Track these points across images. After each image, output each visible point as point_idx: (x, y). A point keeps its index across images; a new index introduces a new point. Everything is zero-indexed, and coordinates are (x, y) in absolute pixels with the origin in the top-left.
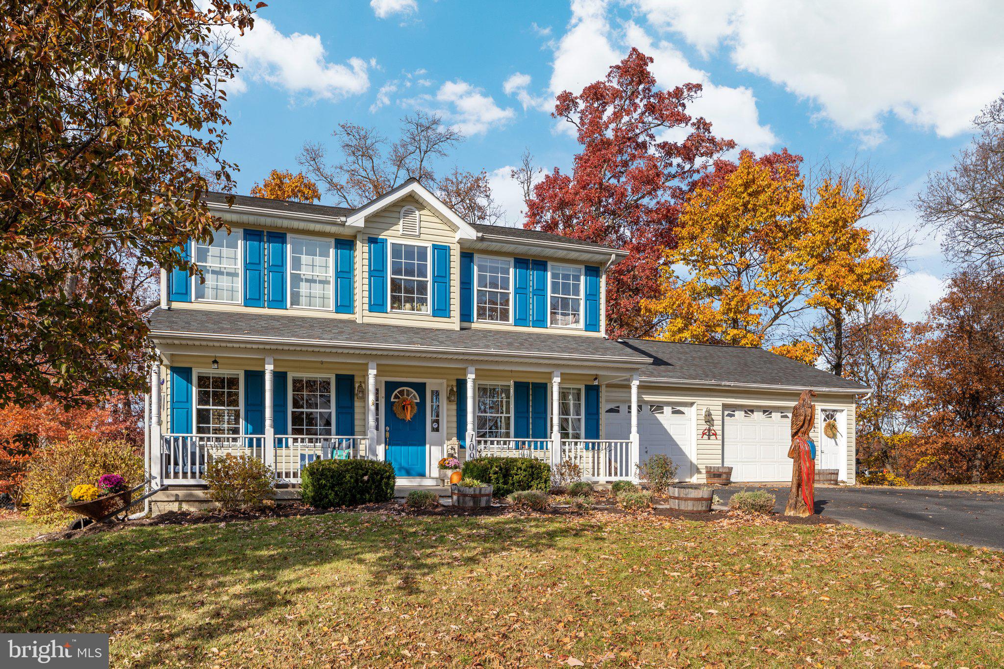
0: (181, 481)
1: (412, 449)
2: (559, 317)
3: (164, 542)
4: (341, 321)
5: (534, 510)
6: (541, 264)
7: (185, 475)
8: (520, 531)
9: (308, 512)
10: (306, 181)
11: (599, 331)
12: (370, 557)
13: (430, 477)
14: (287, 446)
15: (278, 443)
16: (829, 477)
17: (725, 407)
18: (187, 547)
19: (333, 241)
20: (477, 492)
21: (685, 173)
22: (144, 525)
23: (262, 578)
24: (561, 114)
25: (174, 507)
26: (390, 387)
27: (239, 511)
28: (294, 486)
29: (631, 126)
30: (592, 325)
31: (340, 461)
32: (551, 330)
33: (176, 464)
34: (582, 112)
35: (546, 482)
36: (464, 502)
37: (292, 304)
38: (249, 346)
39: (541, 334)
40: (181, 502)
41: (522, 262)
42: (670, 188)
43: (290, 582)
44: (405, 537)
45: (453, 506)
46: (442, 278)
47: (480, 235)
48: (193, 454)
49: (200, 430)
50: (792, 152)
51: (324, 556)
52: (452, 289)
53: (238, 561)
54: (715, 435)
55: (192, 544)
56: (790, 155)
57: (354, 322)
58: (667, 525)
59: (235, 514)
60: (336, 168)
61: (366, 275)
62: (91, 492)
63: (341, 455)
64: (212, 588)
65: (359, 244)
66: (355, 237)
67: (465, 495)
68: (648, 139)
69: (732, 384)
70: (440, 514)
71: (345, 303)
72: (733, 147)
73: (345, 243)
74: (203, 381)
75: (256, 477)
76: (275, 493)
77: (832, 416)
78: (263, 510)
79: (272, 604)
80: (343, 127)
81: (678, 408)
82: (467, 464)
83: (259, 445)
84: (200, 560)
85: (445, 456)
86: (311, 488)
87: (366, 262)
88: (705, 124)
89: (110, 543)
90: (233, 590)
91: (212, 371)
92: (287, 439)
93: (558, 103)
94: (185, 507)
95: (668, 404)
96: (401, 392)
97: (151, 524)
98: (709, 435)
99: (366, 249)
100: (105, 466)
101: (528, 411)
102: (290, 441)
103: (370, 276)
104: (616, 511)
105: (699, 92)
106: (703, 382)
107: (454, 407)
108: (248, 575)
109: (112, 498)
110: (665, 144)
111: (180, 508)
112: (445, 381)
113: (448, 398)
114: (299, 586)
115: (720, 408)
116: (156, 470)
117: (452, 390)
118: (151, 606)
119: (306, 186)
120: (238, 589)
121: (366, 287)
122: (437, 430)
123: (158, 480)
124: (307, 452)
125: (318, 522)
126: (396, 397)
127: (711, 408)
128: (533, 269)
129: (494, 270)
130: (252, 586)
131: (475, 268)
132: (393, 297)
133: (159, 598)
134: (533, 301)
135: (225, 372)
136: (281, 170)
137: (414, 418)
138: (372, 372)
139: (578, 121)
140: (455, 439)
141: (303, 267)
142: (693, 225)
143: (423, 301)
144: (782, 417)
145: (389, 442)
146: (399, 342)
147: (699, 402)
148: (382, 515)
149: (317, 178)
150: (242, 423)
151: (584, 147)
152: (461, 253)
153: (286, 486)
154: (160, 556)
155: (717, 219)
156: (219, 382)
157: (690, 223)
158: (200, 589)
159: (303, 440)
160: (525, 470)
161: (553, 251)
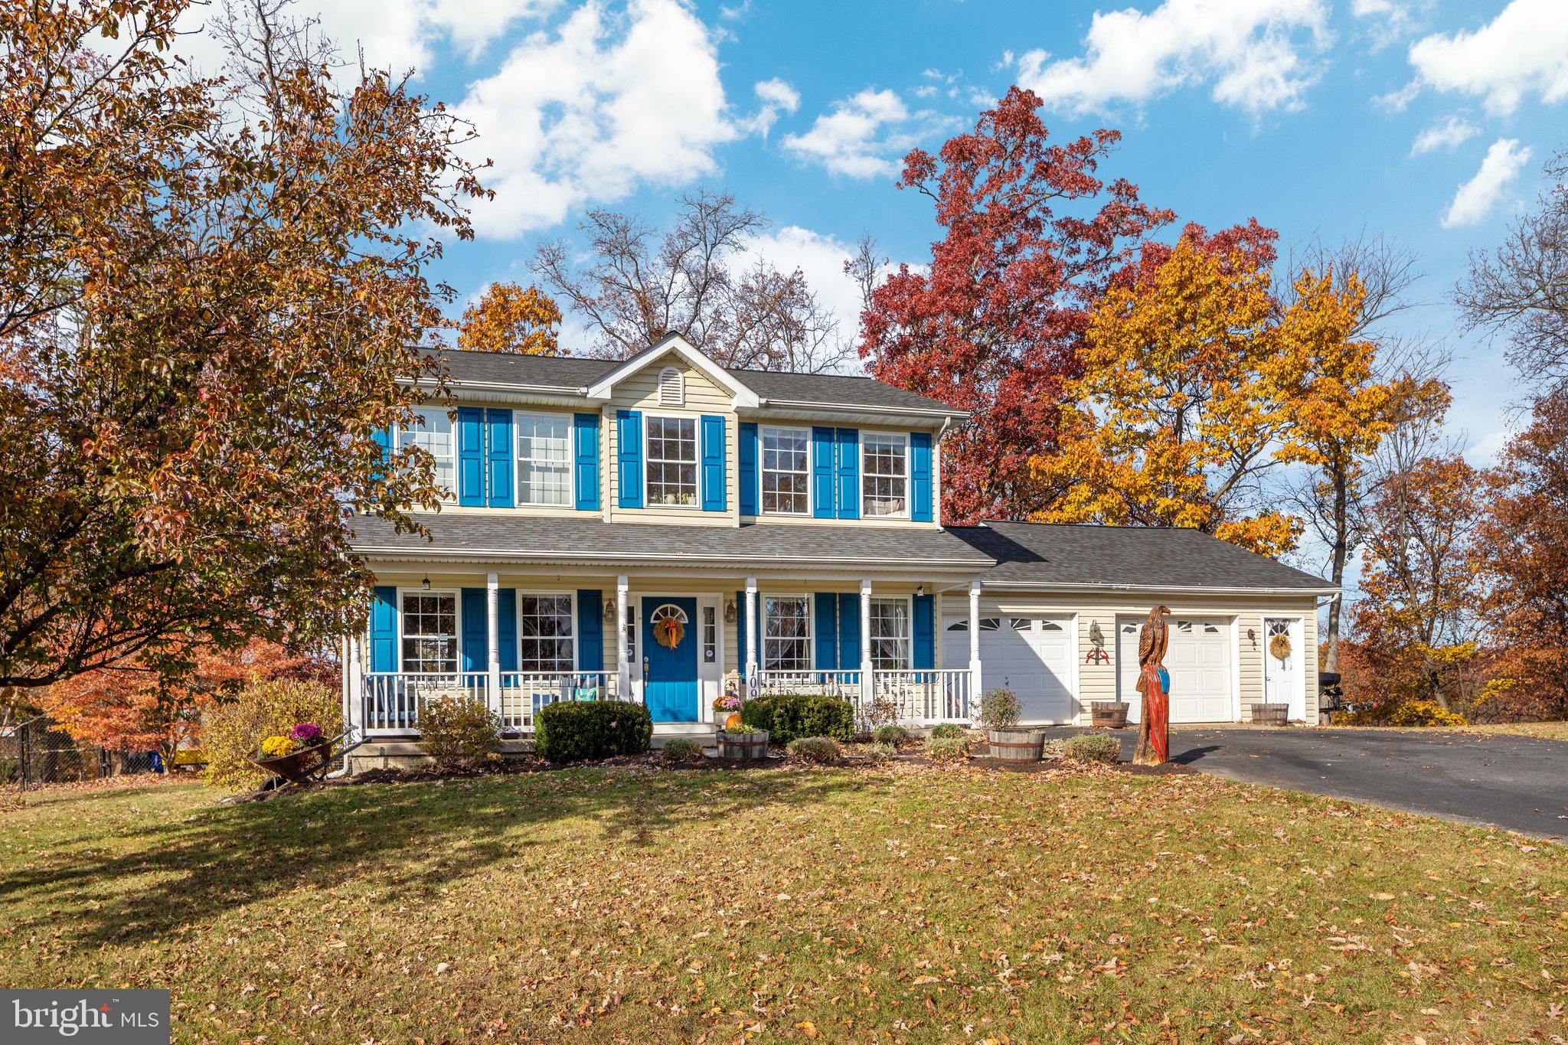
0: (386, 731)
1: (679, 686)
2: (876, 503)
3: (374, 802)
4: (584, 521)
5: (818, 762)
6: (848, 434)
7: (391, 724)
8: (791, 785)
9: (543, 767)
10: (540, 297)
11: (932, 521)
12: (607, 813)
13: (704, 723)
14: (516, 685)
15: (506, 681)
16: (1273, 715)
17: (1120, 618)
18: (402, 807)
19: (571, 417)
20: (748, 740)
21: (1097, 262)
22: (346, 784)
23: (488, 834)
24: (912, 183)
25: (379, 764)
26: (649, 604)
27: (459, 767)
28: (525, 735)
29: (1015, 198)
30: (922, 512)
31: (582, 704)
32: (864, 522)
33: (381, 710)
34: (943, 179)
35: (846, 726)
36: (731, 751)
37: (520, 501)
38: (467, 560)
39: (850, 529)
40: (386, 757)
41: (823, 432)
42: (1076, 287)
43: (517, 837)
44: (651, 794)
45: (719, 758)
46: (715, 458)
47: (763, 401)
48: (401, 697)
49: (407, 667)
50: (1264, 223)
51: (555, 813)
52: (729, 473)
53: (460, 819)
54: (1106, 658)
55: (405, 803)
56: (1261, 229)
57: (599, 521)
58: (977, 777)
59: (452, 772)
60: (585, 274)
61: (615, 460)
62: (285, 745)
63: (585, 695)
64: (436, 843)
65: (605, 421)
66: (600, 410)
67: (733, 744)
68: (1040, 214)
69: (1128, 586)
70: (702, 767)
71: (588, 497)
72: (1172, 220)
73: (588, 419)
74: (410, 603)
75: (477, 725)
76: (501, 745)
77: (1283, 628)
78: (488, 766)
79: (499, 856)
80: (593, 216)
81: (1052, 622)
82: (747, 704)
83: (481, 684)
84: (419, 819)
85: (723, 694)
86: (545, 738)
87: (615, 443)
88: (1129, 188)
89: (313, 804)
90: (457, 845)
91: (420, 591)
92: (516, 677)
93: (906, 167)
94: (392, 764)
95: (1037, 616)
96: (664, 610)
97: (355, 783)
98: (1097, 659)
99: (614, 426)
100: (297, 715)
101: (834, 633)
102: (521, 679)
103: (620, 461)
104: (920, 761)
105: (1116, 141)
106: (1085, 585)
107: (734, 629)
108: (473, 831)
109: (309, 752)
110: (1069, 220)
111: (386, 766)
112: (721, 595)
113: (726, 617)
114: (526, 840)
115: (1113, 620)
116: (356, 718)
117: (730, 607)
118: (376, 858)
119: (540, 305)
120: (463, 843)
121: (615, 476)
122: (712, 659)
123: (360, 730)
124: (541, 692)
125: (553, 779)
126: (657, 617)
127: (1099, 620)
128: (839, 441)
129: (785, 443)
130: (477, 841)
131: (760, 444)
132: (650, 487)
133: (381, 852)
134: (839, 483)
135: (438, 591)
136: (505, 282)
137: (681, 645)
138: (623, 589)
139: (936, 192)
140: (735, 671)
141: (534, 452)
142: (1105, 345)
143: (689, 491)
144: (1207, 630)
145: (648, 677)
146: (655, 549)
147: (1082, 613)
148: (632, 769)
149: (557, 291)
150: (459, 657)
151: (946, 230)
152: (740, 424)
153: (515, 736)
154: (374, 816)
155: (1136, 336)
156: (431, 603)
157: (1101, 342)
158: (424, 844)
159: (536, 677)
160: (819, 712)
161: (863, 416)
